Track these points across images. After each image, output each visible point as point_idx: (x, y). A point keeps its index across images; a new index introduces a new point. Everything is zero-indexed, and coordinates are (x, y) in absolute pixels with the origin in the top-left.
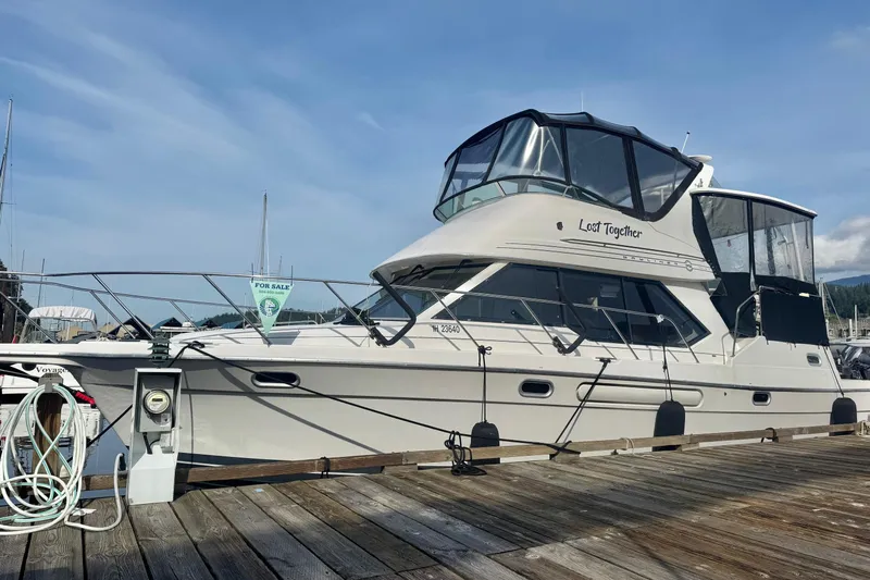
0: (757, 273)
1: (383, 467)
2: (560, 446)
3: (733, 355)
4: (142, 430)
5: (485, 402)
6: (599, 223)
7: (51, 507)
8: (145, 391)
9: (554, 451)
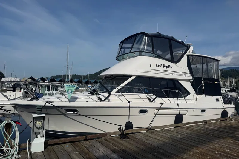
0: (204, 77)
1: (101, 137)
2: (149, 128)
3: (196, 100)
4: (34, 132)
5: (129, 116)
6: (161, 64)
7: (10, 155)
8: (35, 121)
9: (148, 130)
